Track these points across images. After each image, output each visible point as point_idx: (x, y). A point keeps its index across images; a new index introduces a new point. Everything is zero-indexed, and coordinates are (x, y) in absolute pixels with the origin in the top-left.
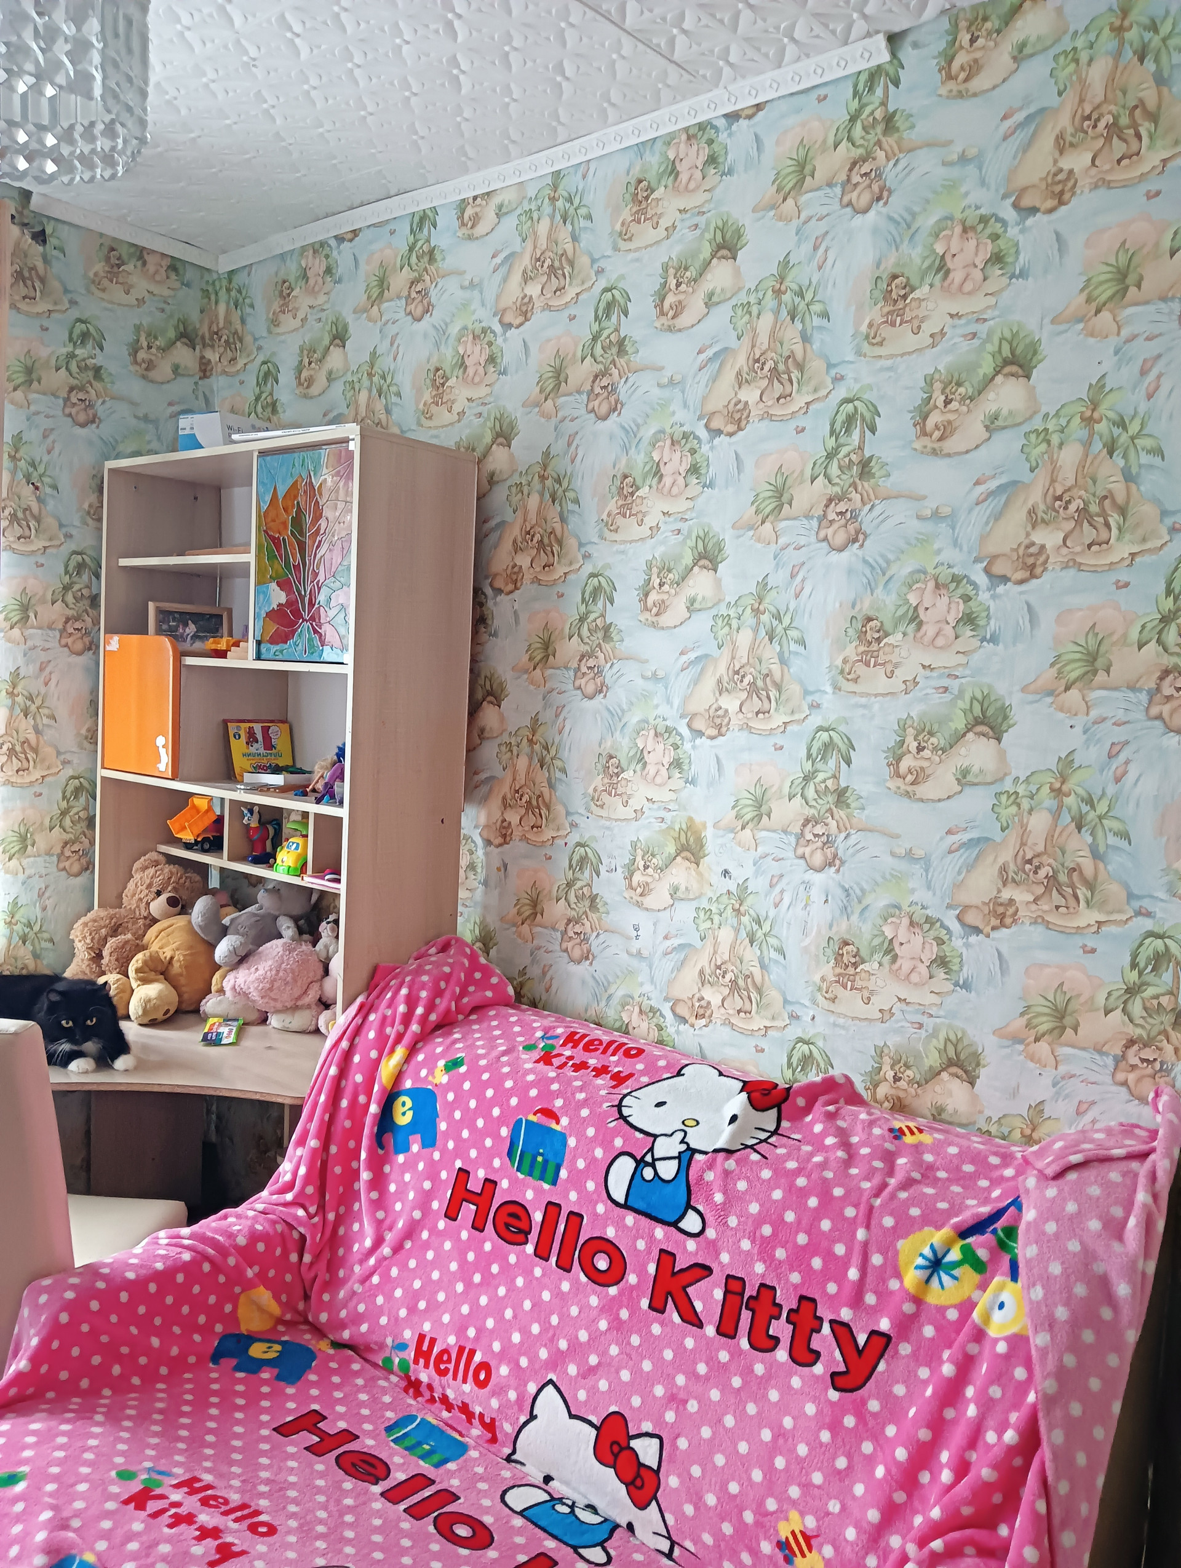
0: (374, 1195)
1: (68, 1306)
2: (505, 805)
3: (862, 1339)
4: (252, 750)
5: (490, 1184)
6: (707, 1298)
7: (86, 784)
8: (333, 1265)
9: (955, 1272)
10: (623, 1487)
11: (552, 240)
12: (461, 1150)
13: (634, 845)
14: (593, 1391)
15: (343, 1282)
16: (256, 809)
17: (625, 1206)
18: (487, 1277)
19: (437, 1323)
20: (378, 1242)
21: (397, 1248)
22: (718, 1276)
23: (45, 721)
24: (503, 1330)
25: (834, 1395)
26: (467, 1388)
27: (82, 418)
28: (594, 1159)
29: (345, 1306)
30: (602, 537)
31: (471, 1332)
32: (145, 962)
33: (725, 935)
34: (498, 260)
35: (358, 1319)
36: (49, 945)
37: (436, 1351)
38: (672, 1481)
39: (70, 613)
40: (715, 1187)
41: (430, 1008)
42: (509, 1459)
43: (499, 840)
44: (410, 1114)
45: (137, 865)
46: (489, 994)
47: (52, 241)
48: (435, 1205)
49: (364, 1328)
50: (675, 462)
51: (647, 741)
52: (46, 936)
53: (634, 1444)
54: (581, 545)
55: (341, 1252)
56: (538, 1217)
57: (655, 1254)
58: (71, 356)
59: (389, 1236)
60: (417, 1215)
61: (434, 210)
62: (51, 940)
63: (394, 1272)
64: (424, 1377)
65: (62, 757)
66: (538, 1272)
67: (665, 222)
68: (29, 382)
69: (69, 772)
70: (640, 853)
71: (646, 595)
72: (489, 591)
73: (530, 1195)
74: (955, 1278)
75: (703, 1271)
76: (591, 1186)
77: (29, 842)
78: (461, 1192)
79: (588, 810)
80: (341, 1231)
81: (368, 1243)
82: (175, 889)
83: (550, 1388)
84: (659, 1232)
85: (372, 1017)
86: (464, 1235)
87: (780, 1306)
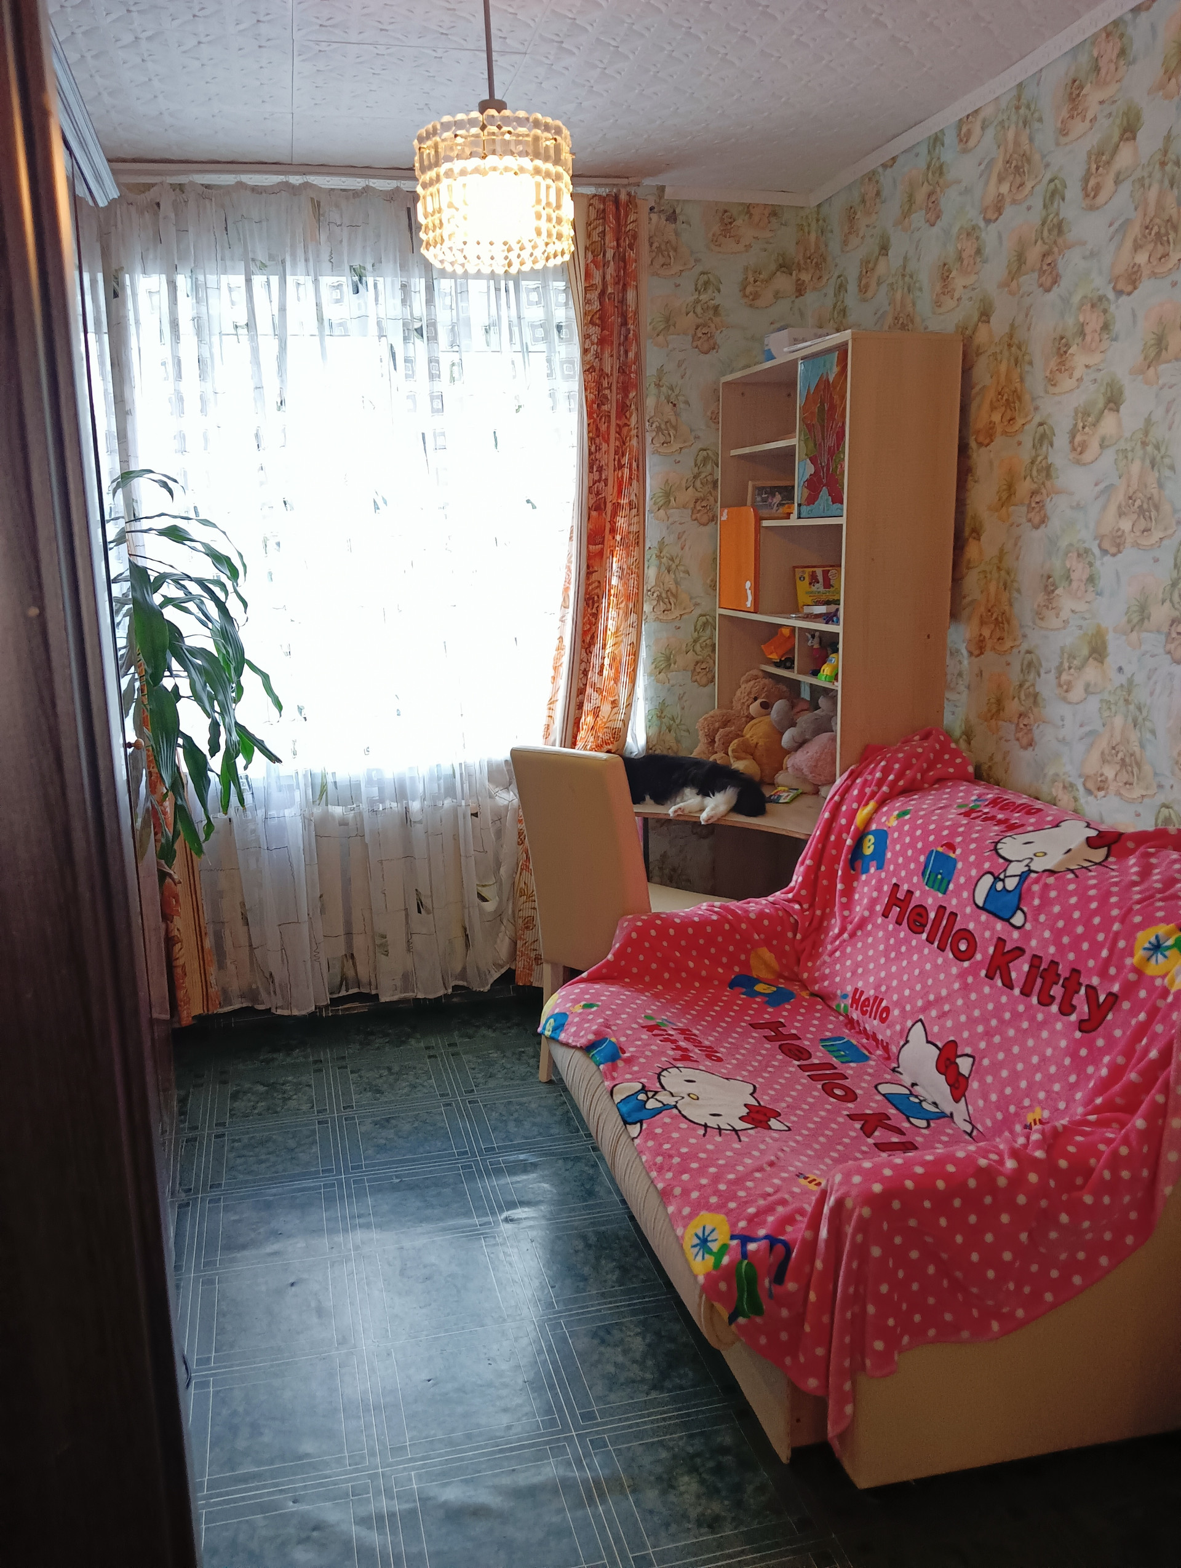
0: (844, 900)
1: (637, 929)
2: (982, 623)
3: (1102, 998)
4: (814, 589)
5: (910, 893)
6: (1019, 970)
7: (710, 620)
8: (817, 944)
9: (1167, 953)
10: (948, 1088)
11: (1017, 143)
12: (895, 873)
13: (1062, 649)
14: (942, 1027)
15: (820, 955)
16: (817, 634)
17: (982, 908)
18: (898, 953)
19: (866, 982)
20: (843, 930)
21: (853, 935)
22: (1027, 956)
23: (682, 575)
24: (900, 989)
25: (1078, 1035)
26: (876, 1022)
27: (706, 347)
28: (971, 877)
29: (819, 970)
30: (1046, 392)
31: (883, 988)
32: (738, 745)
33: (1118, 721)
34: (982, 167)
35: (824, 977)
36: (686, 734)
37: (863, 998)
38: (975, 1085)
39: (698, 495)
40: (1037, 895)
41: (900, 775)
42: (894, 1070)
43: (977, 652)
44: (872, 847)
45: (743, 679)
46: (951, 770)
47: (681, 218)
48: (878, 908)
49: (826, 983)
50: (1094, 322)
51: (1072, 562)
52: (683, 727)
53: (958, 1060)
54: (1033, 399)
55: (822, 937)
56: (932, 915)
57: (995, 940)
58: (698, 301)
59: (850, 927)
60: (866, 913)
61: (942, 131)
62: (688, 731)
63: (849, 950)
64: (855, 1017)
65: (694, 601)
66: (926, 951)
67: (1090, 116)
68: (667, 328)
69: (698, 611)
70: (1066, 655)
71: (1074, 437)
72: (973, 444)
73: (930, 901)
74: (1165, 957)
75: (1019, 951)
76: (965, 894)
77: (672, 661)
78: (893, 900)
79: (1034, 623)
80: (825, 924)
81: (836, 931)
82: (767, 697)
83: (919, 1024)
84: (999, 926)
85: (859, 781)
86: (891, 927)
87: (1059, 976)
